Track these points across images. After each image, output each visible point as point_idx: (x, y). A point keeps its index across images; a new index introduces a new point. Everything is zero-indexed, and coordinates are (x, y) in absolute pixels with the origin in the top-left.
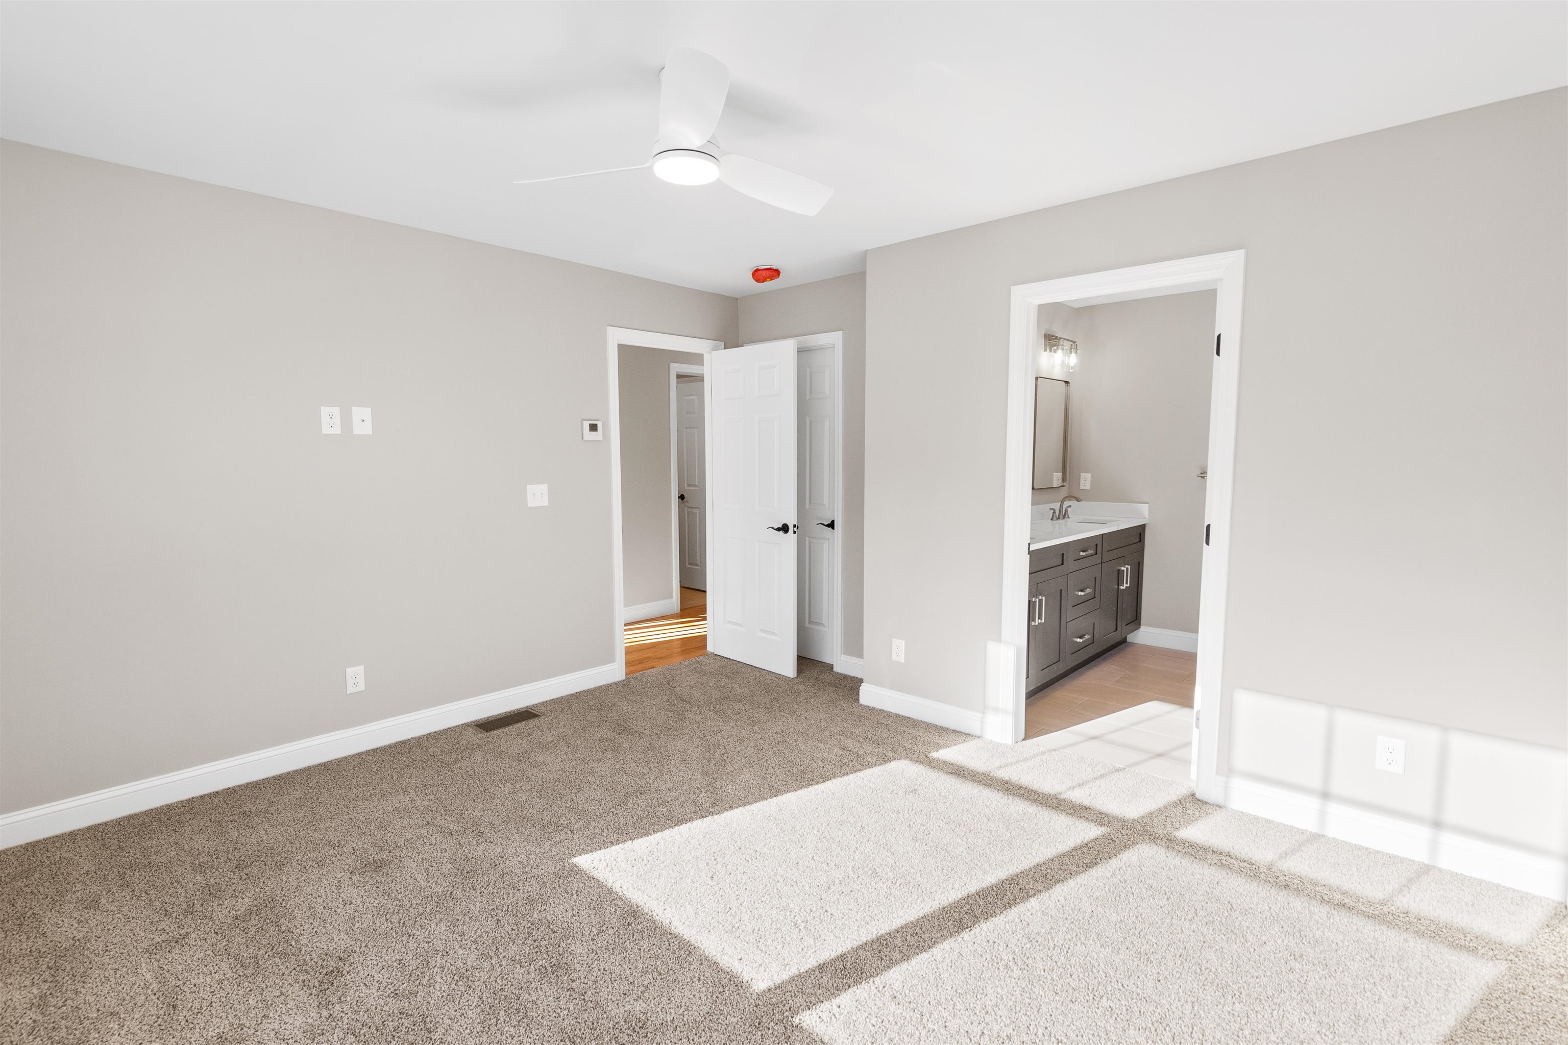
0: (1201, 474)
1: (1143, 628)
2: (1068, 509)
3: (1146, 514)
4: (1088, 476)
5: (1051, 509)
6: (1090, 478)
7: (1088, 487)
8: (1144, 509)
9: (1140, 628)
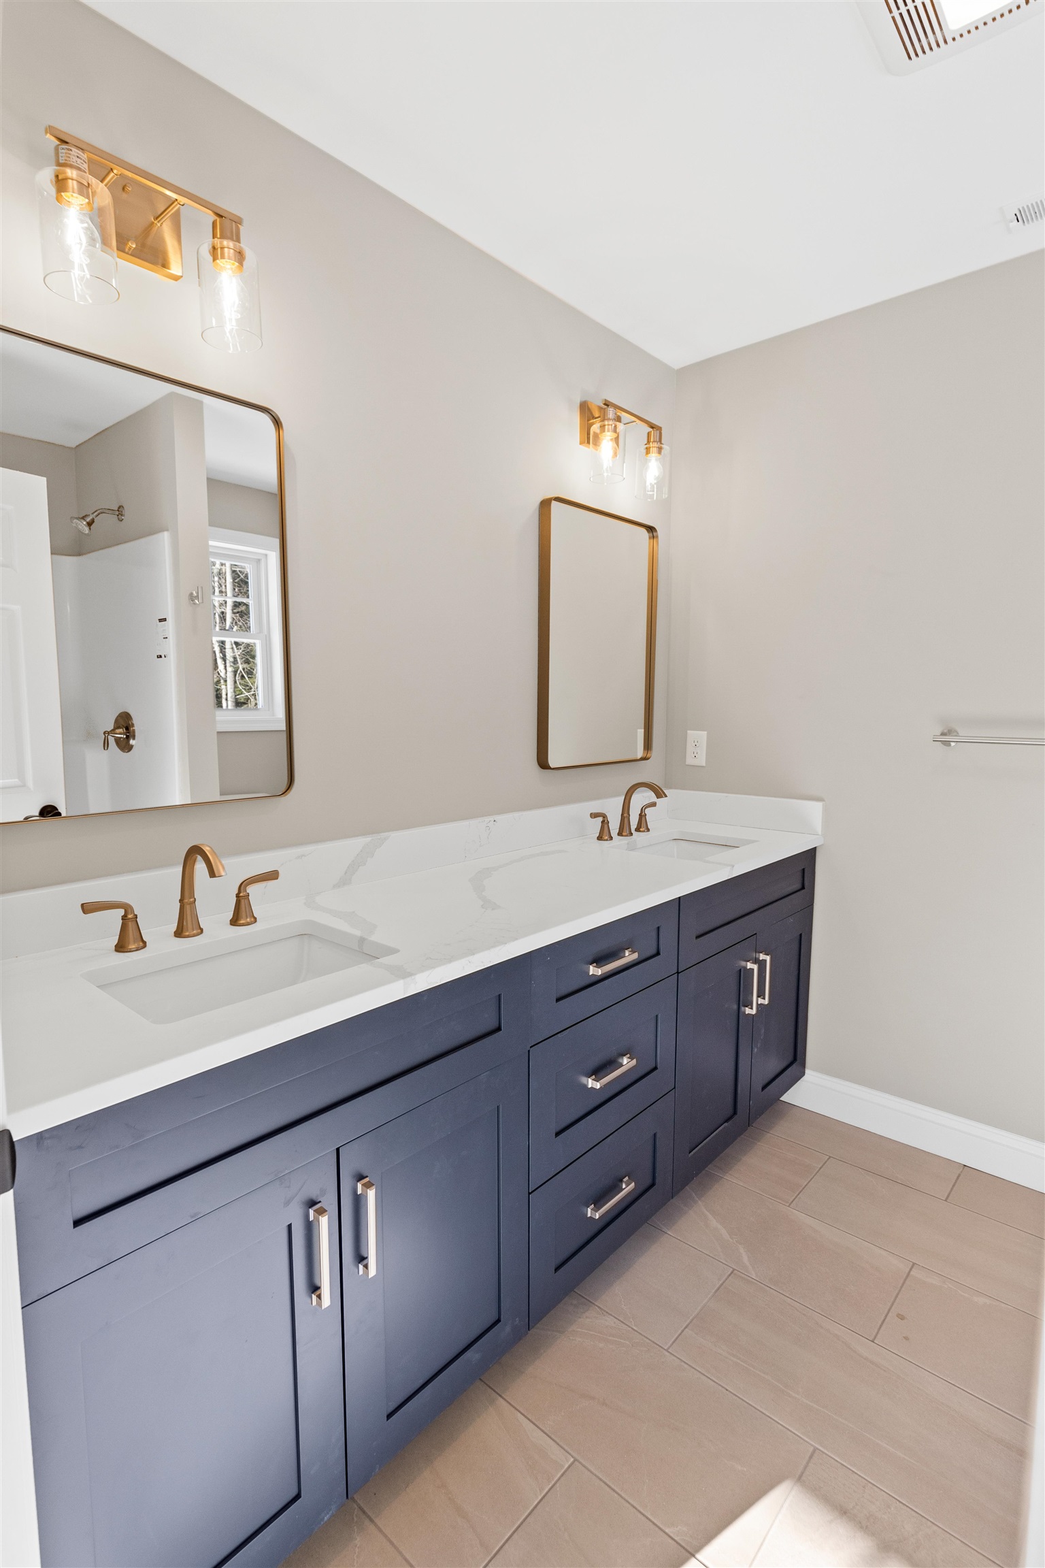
0: (943, 734)
1: (810, 1075)
2: (647, 811)
3: (818, 824)
4: (701, 736)
5: (594, 816)
6: (705, 738)
7: (702, 761)
8: (814, 811)
9: (803, 1074)
